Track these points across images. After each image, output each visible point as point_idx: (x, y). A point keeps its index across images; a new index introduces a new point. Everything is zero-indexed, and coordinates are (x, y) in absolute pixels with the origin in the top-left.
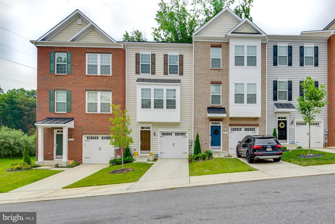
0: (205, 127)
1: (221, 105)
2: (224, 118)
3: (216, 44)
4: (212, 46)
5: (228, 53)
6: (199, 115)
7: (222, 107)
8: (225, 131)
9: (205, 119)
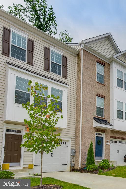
0: (91, 137)
1: (104, 117)
2: (107, 130)
3: (101, 61)
4: (98, 62)
5: (109, 73)
6: (87, 124)
7: (105, 119)
8: (108, 142)
9: (92, 129)
